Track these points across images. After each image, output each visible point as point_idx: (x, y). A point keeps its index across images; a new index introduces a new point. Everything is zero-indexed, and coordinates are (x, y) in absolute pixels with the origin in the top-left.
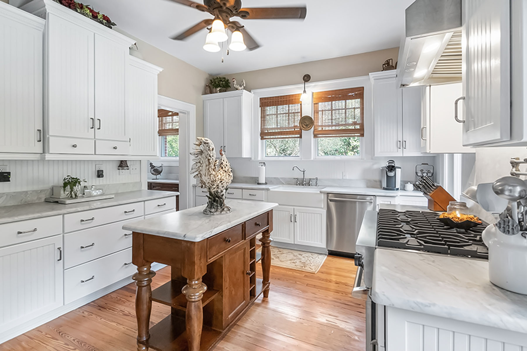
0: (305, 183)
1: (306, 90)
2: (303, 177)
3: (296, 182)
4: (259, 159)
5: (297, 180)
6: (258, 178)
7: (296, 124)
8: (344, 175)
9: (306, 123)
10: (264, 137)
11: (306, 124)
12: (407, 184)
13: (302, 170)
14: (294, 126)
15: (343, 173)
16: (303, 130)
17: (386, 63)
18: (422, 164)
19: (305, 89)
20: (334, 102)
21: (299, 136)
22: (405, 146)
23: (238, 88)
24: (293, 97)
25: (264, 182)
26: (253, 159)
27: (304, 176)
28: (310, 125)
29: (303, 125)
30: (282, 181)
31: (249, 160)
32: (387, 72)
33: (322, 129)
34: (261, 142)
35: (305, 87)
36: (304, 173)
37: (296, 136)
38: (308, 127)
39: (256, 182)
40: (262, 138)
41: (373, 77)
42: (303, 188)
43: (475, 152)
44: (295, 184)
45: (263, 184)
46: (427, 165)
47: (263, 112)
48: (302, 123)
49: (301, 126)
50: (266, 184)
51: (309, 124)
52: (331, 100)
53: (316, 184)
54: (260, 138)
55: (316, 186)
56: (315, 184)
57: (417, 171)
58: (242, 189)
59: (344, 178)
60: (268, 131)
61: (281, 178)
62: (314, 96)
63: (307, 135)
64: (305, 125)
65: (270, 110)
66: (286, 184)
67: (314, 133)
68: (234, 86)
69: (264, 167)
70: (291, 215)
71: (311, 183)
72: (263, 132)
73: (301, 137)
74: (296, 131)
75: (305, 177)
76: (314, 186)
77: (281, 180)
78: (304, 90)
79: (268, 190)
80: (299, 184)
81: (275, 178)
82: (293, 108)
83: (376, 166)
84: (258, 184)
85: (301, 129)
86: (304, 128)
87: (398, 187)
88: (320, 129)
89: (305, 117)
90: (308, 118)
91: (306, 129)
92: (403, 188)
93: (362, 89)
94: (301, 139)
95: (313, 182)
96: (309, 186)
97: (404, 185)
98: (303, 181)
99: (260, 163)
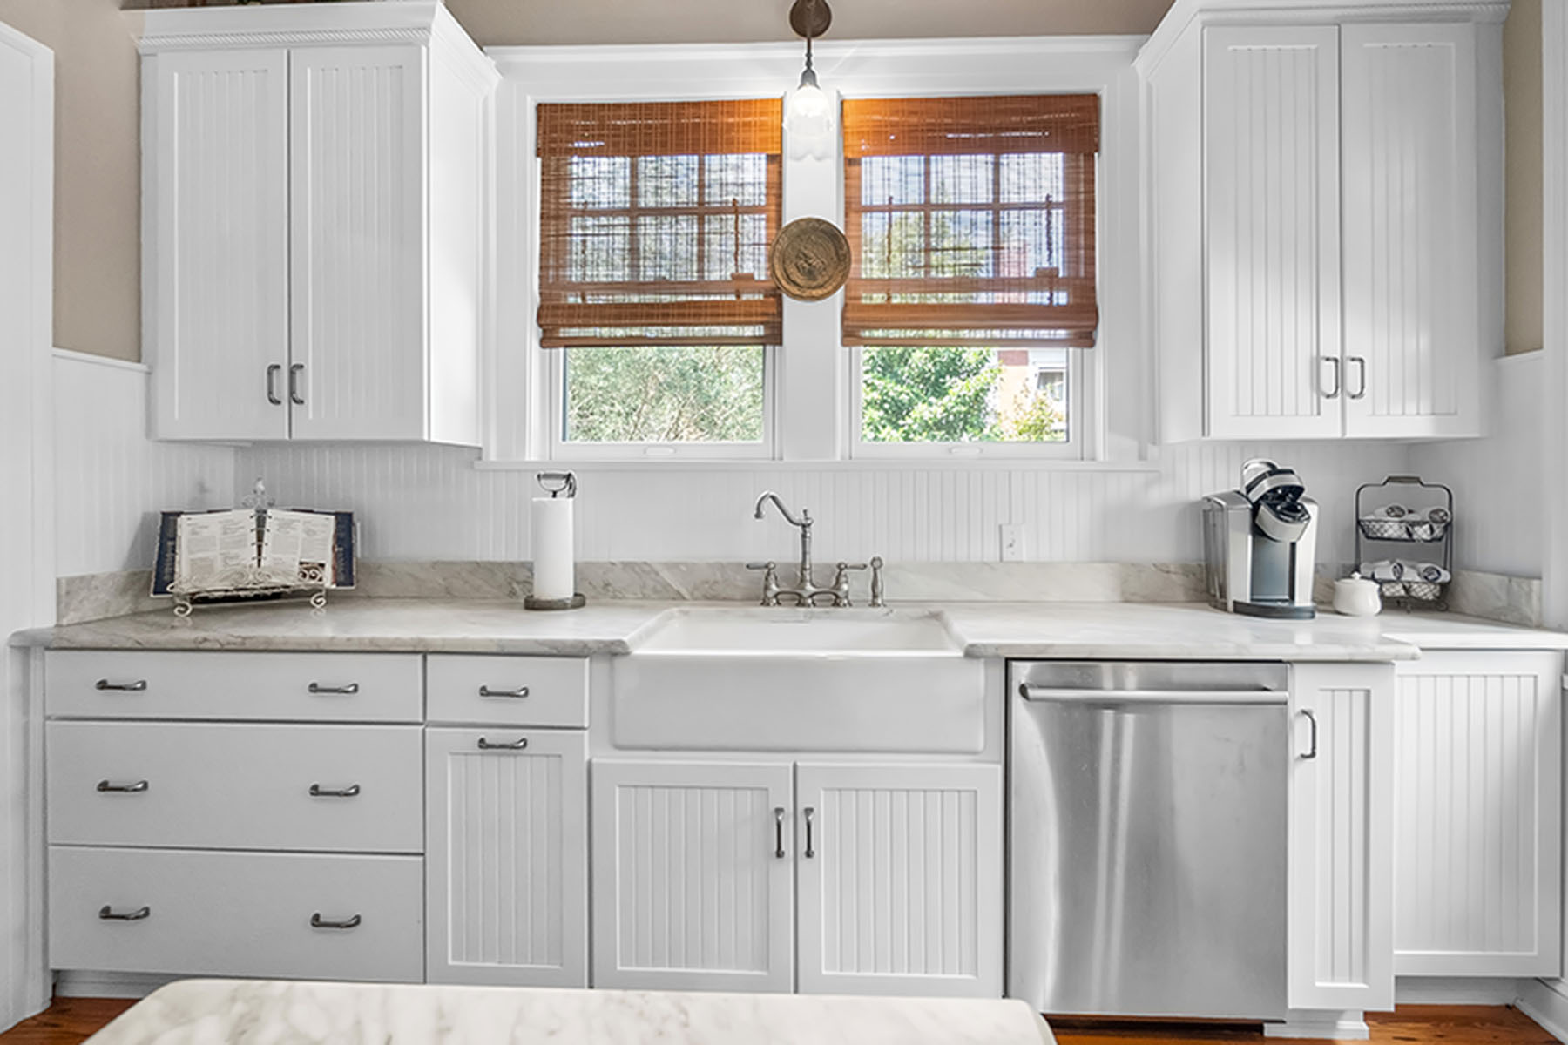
0: (810, 588)
2: (800, 560)
3: (760, 588)
4: (533, 452)
5: (762, 573)
6: (529, 567)
7: (748, 268)
9: (806, 259)
10: (563, 333)
11: (806, 266)
12: (1348, 582)
13: (796, 519)
14: (736, 277)
16: (794, 296)
18: (1390, 479)
19: (809, 70)
20: (936, 160)
21: (759, 331)
24: (732, 114)
25: (566, 592)
26: (492, 455)
27: (805, 552)
28: (829, 271)
29: (792, 270)
30: (678, 585)
31: (471, 465)
33: (889, 298)
34: (542, 357)
35: (809, 62)
36: (805, 535)
37: (748, 331)
38: (820, 281)
39: (513, 594)
40: (548, 340)
42: (801, 618)
44: (749, 599)
45: (561, 606)
46: (1415, 487)
47: (554, 183)
48: (782, 262)
49: (780, 273)
50: (579, 602)
51: (825, 266)
52: (928, 145)
53: (875, 596)
54: (534, 334)
55: (874, 604)
56: (869, 597)
57: (1366, 515)
58: (424, 652)
60: (583, 298)
61: (671, 565)
62: (848, 122)
63: (811, 323)
64: (800, 269)
65: (594, 180)
66: (697, 602)
67: (844, 319)
69: (566, 503)
70: (779, 811)
71: (845, 587)
72: (554, 303)
73: (774, 337)
74: (749, 303)
75: (815, 557)
76: (862, 604)
77: (666, 575)
79: (615, 654)
80: (776, 596)
81: (626, 565)
82: (731, 177)
83: (1161, 495)
84: (533, 605)
85: (775, 295)
86: (795, 283)
87: (1303, 599)
88: (878, 298)
89: (797, 223)
90: (815, 229)
91: (807, 293)
92: (1326, 601)
93: (1089, 104)
94: (777, 348)
95: (856, 585)
96: (836, 604)
97: (1333, 589)
98: (803, 580)
99: (539, 476)
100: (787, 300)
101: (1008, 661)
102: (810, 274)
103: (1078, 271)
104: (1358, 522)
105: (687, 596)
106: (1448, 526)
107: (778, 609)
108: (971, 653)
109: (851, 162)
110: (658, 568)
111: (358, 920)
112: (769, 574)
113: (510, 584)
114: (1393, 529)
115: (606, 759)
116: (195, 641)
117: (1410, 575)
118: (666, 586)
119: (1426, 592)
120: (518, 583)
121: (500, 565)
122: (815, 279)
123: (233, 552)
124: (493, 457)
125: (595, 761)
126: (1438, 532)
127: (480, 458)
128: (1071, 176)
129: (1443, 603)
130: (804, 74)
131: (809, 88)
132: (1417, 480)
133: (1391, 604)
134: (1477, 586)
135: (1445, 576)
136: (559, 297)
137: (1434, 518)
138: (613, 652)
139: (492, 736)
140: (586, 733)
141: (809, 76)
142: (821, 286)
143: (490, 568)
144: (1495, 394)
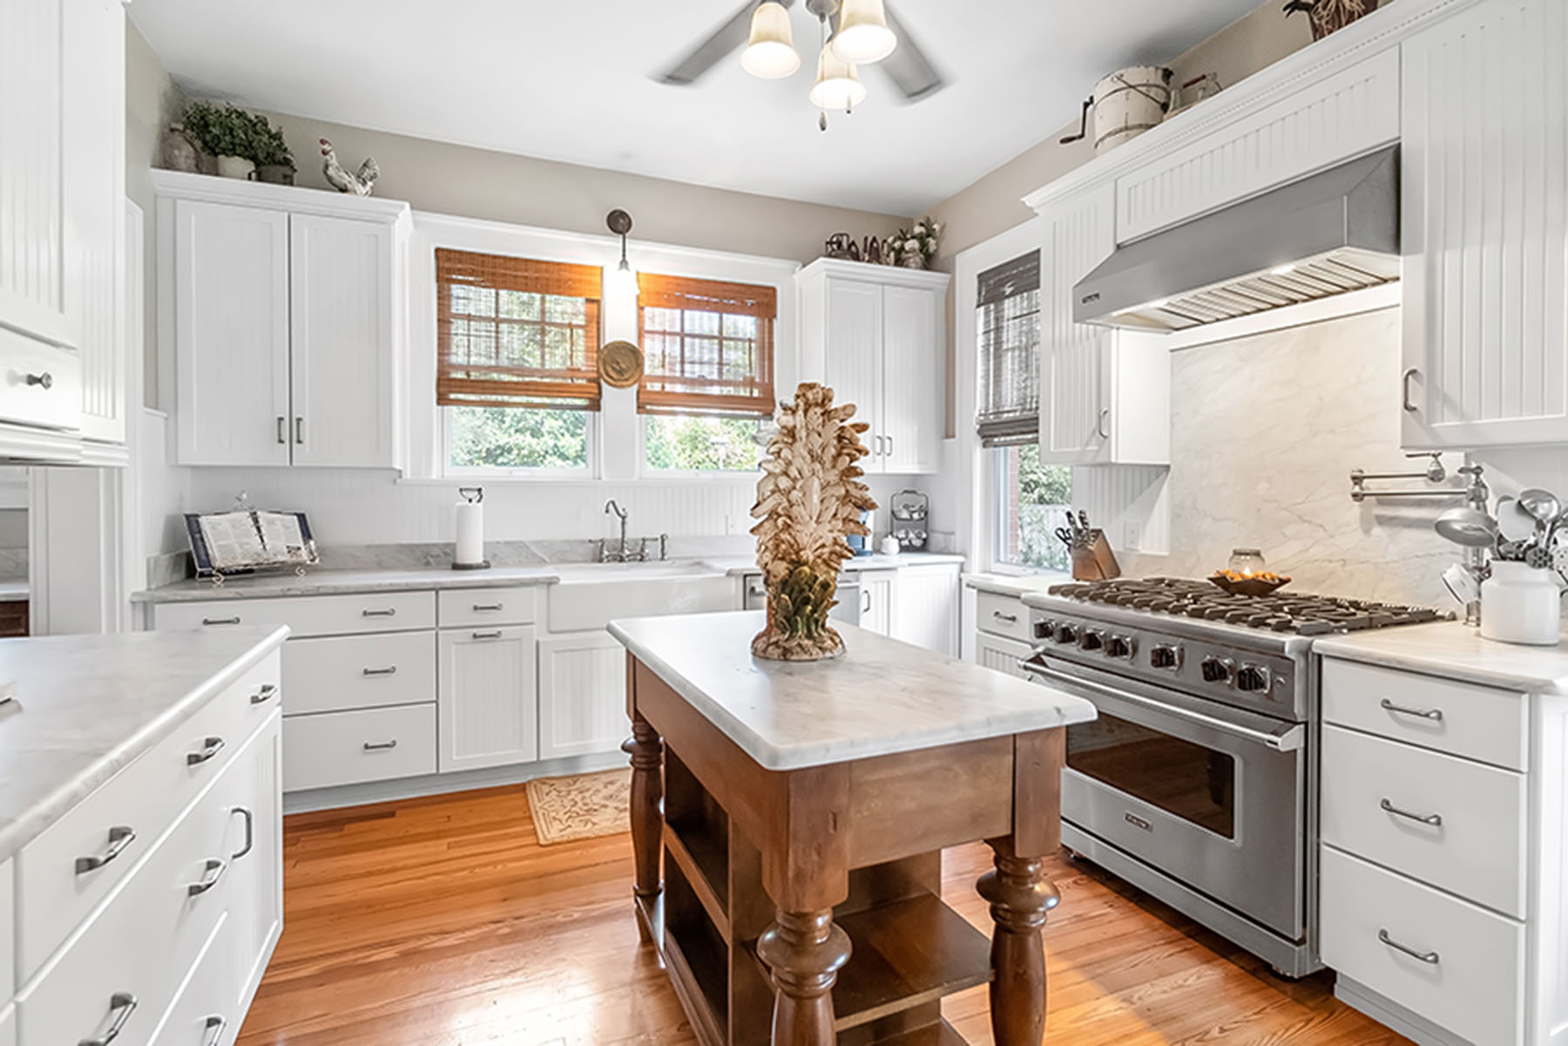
0: (627, 552)
1: (627, 258)
2: (620, 536)
3: (598, 552)
5: (599, 544)
7: (579, 365)
8: (730, 523)
9: (618, 363)
10: (452, 396)
11: (618, 368)
12: (886, 540)
13: (621, 514)
14: (570, 370)
15: (727, 518)
16: (610, 384)
17: (835, 239)
18: (906, 492)
19: (624, 255)
20: (687, 313)
22: (891, 450)
23: (349, 186)
24: (570, 272)
25: (480, 560)
27: (623, 533)
28: (632, 371)
29: (609, 369)
30: (541, 555)
32: (841, 264)
33: (663, 387)
34: (438, 411)
35: (624, 250)
36: (623, 523)
37: (576, 402)
38: (626, 376)
40: (443, 400)
41: (827, 270)
42: (622, 569)
43: (1168, 463)
44: (589, 560)
45: (478, 567)
46: (914, 495)
47: (443, 299)
48: (605, 363)
49: (602, 370)
50: (487, 566)
51: (629, 368)
52: (684, 304)
53: (663, 555)
54: (433, 396)
55: (662, 559)
56: (660, 556)
57: (895, 509)
59: (731, 531)
60: (466, 375)
61: (537, 543)
62: (642, 286)
63: (619, 400)
64: (614, 369)
65: (473, 299)
66: (552, 563)
67: (637, 399)
68: (331, 171)
69: (478, 506)
71: (647, 551)
72: (445, 377)
73: (595, 405)
74: (578, 386)
75: (629, 535)
76: (655, 559)
77: (534, 549)
78: (621, 258)
80: (607, 557)
81: (507, 543)
84: (457, 567)
85: (598, 382)
86: (611, 377)
87: (869, 547)
88: (657, 387)
89: (613, 344)
90: (623, 347)
91: (619, 383)
92: (877, 550)
93: (770, 292)
94: (597, 413)
95: (652, 550)
96: (641, 560)
97: (881, 543)
98: (623, 547)
99: (461, 490)
100: (605, 386)
101: (745, 576)
102: (620, 372)
103: (764, 379)
104: (893, 512)
105: (547, 560)
106: (926, 514)
107: (608, 564)
108: (729, 574)
109: (641, 308)
110: (529, 545)
111: (394, 743)
112: (602, 546)
113: (425, 557)
114: (905, 515)
115: (545, 638)
116: (282, 590)
117: (912, 535)
118: (534, 555)
119: (917, 543)
120: (432, 556)
121: (418, 546)
122: (622, 375)
123: (245, 540)
124: (409, 476)
125: (541, 640)
126: (923, 515)
127: (400, 477)
128: (760, 329)
129: (924, 548)
130: (621, 263)
131: (624, 271)
132: (914, 492)
133: (903, 549)
134: (936, 540)
135: (924, 536)
136: (448, 373)
137: (920, 509)
138: (550, 582)
139: (480, 632)
140: (534, 627)
141: (624, 263)
142: (627, 380)
143: (411, 548)
144: (942, 457)
